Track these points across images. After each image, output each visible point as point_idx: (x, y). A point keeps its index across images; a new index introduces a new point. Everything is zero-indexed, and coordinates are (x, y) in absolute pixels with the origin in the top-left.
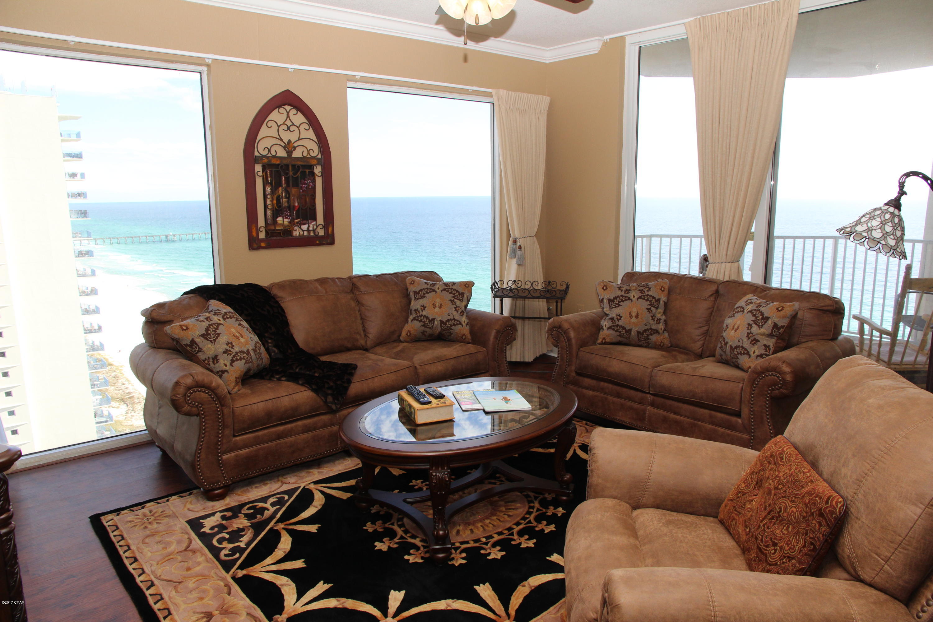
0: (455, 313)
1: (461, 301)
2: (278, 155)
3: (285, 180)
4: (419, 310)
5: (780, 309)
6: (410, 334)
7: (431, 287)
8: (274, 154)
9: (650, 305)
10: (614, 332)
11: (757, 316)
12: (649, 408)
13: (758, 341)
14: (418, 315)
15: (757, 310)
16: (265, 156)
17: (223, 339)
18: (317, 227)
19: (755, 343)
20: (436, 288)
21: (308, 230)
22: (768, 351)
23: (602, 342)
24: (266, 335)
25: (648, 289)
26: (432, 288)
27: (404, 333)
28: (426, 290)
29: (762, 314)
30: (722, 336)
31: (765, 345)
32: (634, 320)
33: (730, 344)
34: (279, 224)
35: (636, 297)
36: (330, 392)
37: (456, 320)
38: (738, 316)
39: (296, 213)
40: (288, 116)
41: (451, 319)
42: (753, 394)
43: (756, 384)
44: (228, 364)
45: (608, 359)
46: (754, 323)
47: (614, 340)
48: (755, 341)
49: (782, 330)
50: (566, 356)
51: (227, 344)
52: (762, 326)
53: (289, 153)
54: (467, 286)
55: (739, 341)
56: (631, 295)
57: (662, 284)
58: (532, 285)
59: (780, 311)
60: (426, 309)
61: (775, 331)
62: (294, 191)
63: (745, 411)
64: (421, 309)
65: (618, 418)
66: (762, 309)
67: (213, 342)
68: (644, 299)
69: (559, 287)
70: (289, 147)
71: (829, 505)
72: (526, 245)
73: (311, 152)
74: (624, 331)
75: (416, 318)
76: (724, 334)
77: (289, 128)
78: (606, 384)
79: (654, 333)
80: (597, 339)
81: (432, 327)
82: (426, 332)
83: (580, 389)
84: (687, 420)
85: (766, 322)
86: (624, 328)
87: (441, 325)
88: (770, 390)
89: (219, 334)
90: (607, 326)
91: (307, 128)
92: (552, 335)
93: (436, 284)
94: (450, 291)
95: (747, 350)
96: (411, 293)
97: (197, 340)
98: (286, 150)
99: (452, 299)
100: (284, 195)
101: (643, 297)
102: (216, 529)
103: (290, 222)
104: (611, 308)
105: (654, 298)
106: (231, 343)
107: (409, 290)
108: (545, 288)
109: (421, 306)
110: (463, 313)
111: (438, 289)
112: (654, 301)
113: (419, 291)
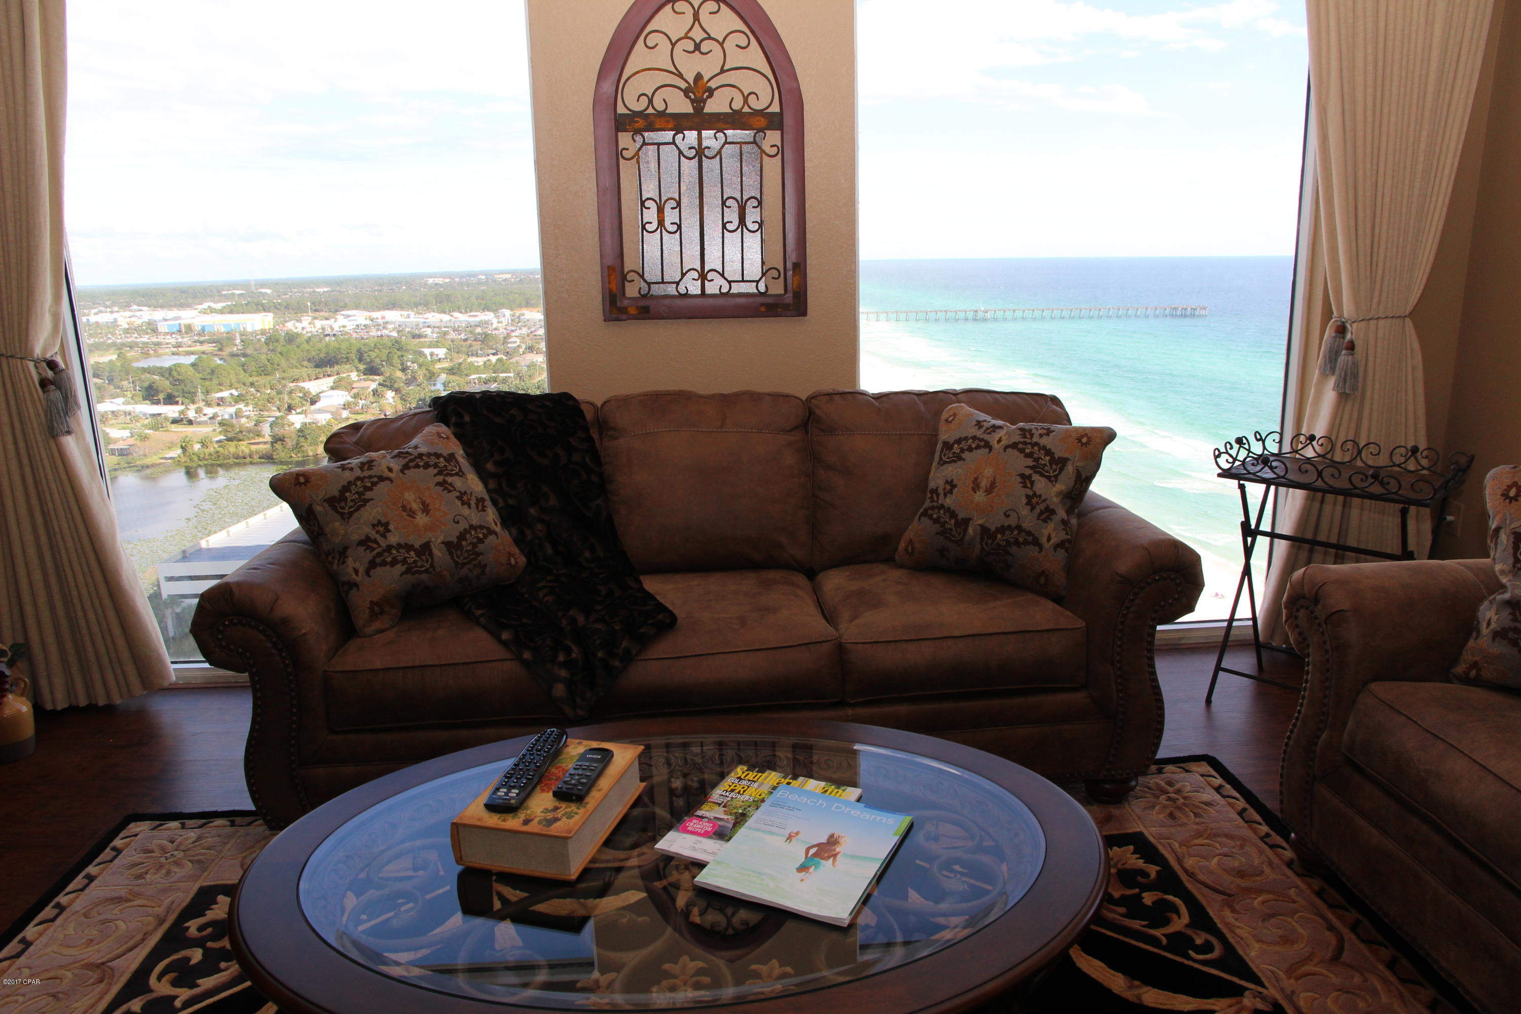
0: (1025, 511)
1: (1053, 479)
4: (941, 491)
6: (913, 548)
7: (983, 436)
8: (660, 106)
14: (935, 504)
16: (640, 114)
17: (370, 513)
18: (766, 275)
20: (993, 439)
21: (744, 282)
23: (1468, 673)
24: (533, 511)
26: (986, 437)
27: (903, 545)
28: (971, 441)
36: (563, 673)
37: (1024, 530)
40: (696, 17)
41: (1009, 527)
44: (361, 570)
45: (1443, 747)
51: (374, 526)
53: (699, 104)
54: (1084, 440)
58: (1360, 452)
60: (955, 490)
64: (944, 489)
67: (346, 517)
70: (698, 90)
73: (752, 99)
75: (930, 512)
77: (697, 47)
78: (1425, 830)
80: (1455, 661)
81: (962, 540)
82: (949, 550)
87: (982, 539)
89: (368, 500)
90: (1493, 625)
91: (745, 43)
93: (1000, 427)
94: (1027, 451)
96: (938, 447)
97: (318, 509)
98: (689, 97)
99: (1028, 472)
106: (388, 524)
107: (938, 437)
108: (1399, 466)
109: (947, 482)
110: (1053, 512)
111: (999, 441)
113: (956, 442)
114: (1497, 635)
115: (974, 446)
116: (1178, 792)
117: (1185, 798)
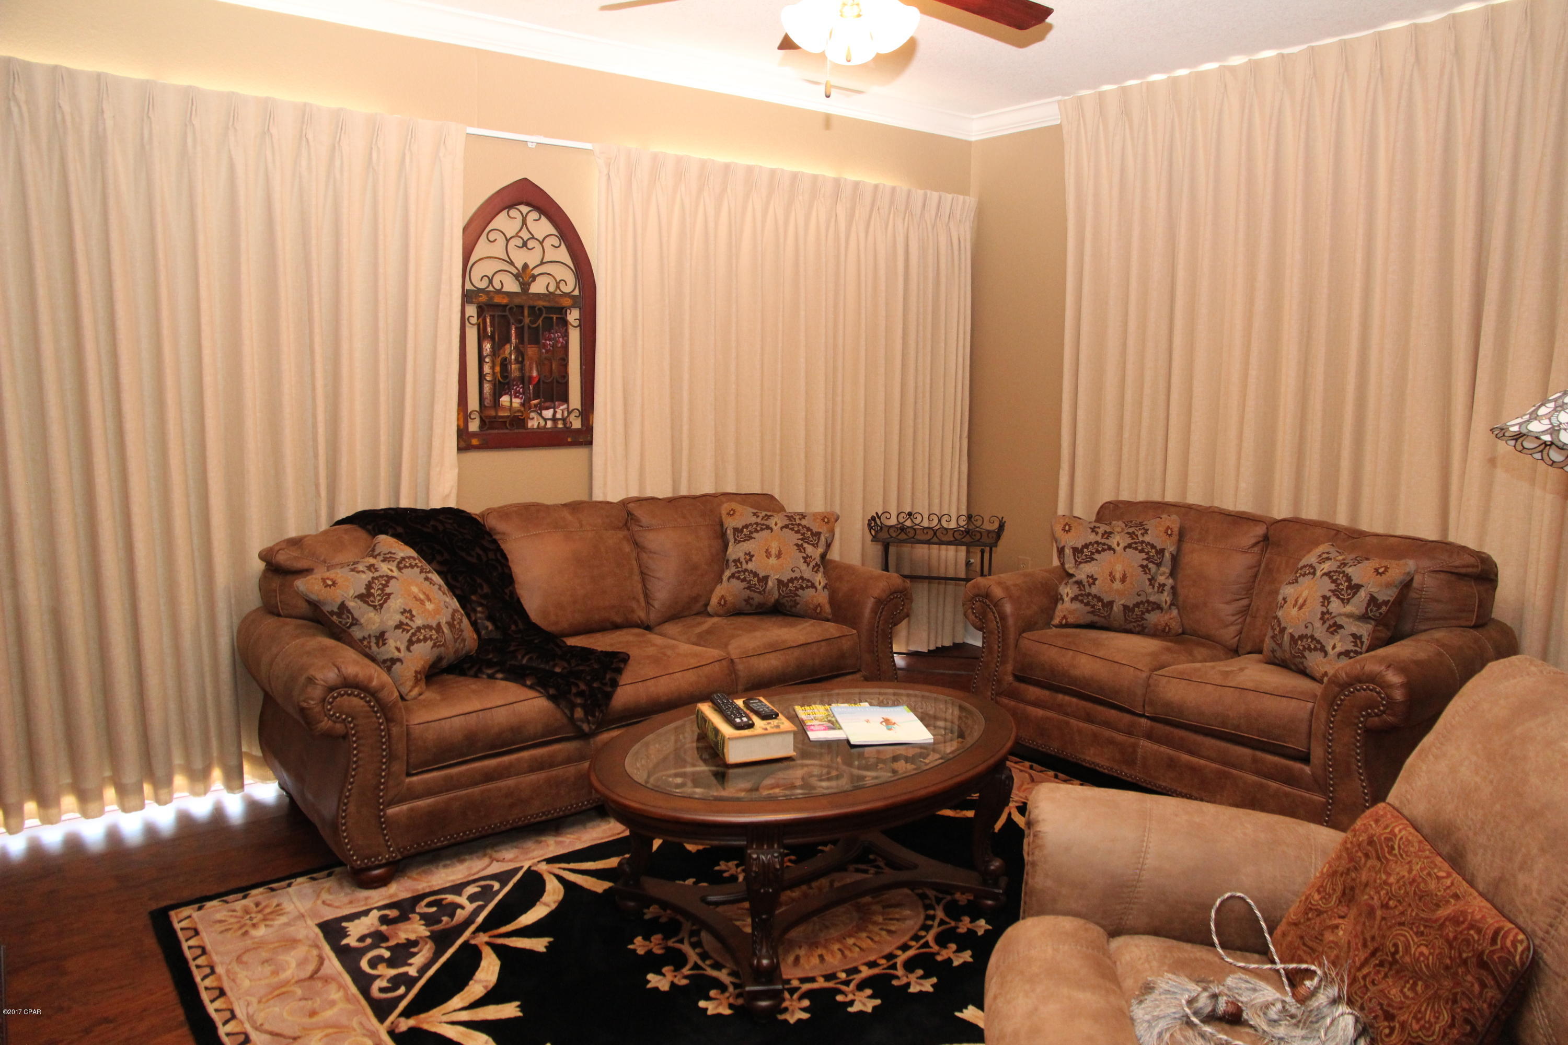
0: (804, 567)
1: (815, 546)
2: (504, 290)
3: (516, 332)
4: (742, 560)
5: (1381, 570)
6: (725, 601)
7: (763, 522)
8: (498, 286)
9: (1147, 559)
10: (1082, 606)
11: (1339, 582)
12: (1143, 742)
13: (1341, 627)
14: (740, 569)
15: (1340, 573)
16: (483, 291)
17: (396, 604)
18: (569, 413)
19: (1335, 631)
20: (771, 523)
21: (554, 419)
22: (1359, 644)
23: (1061, 622)
24: (473, 598)
25: (1143, 531)
26: (766, 522)
27: (714, 600)
28: (754, 526)
29: (1349, 579)
30: (1276, 617)
31: (1354, 635)
32: (1117, 585)
33: (1291, 631)
34: (504, 408)
35: (1122, 545)
36: (579, 701)
37: (805, 579)
38: (1305, 581)
39: (534, 390)
40: (524, 222)
41: (796, 578)
42: (1332, 722)
43: (1338, 705)
44: (403, 648)
45: (1071, 653)
46: (1335, 595)
47: (1082, 621)
48: (1335, 628)
49: (1384, 609)
50: (996, 647)
51: (402, 613)
52: (1349, 600)
53: (525, 286)
54: (825, 521)
55: (1306, 627)
56: (1113, 542)
57: (1168, 524)
58: (940, 520)
59: (1381, 574)
60: (754, 559)
61: (1371, 611)
62: (531, 351)
63: (1317, 753)
64: (745, 558)
65: (1088, 758)
66: (1348, 570)
67: (378, 608)
68: (1136, 549)
69: (987, 526)
70: (525, 276)
71: (1499, 946)
73: (562, 285)
74: (1100, 604)
75: (737, 575)
76: (1280, 614)
77: (525, 244)
78: (1067, 698)
79: (1153, 610)
80: (1052, 618)
81: (764, 590)
82: (752, 599)
83: (1022, 705)
84: (1213, 765)
85: (1355, 594)
86: (1100, 599)
87: (779, 588)
88: (1363, 716)
89: (389, 595)
90: (1070, 595)
91: (557, 244)
92: (973, 609)
93: (772, 515)
94: (796, 529)
95: (1321, 643)
96: (728, 532)
97: (351, 604)
98: (519, 281)
99: (800, 542)
100: (513, 357)
101: (1134, 546)
102: (369, 941)
103: (523, 405)
104: (1077, 564)
105: (1153, 547)
106: (410, 611)
107: (725, 526)
108: (964, 526)
109: (745, 554)
110: (819, 566)
111: (775, 525)
112: (1153, 552)
113: (743, 527)
114: (1075, 599)
115: (758, 529)
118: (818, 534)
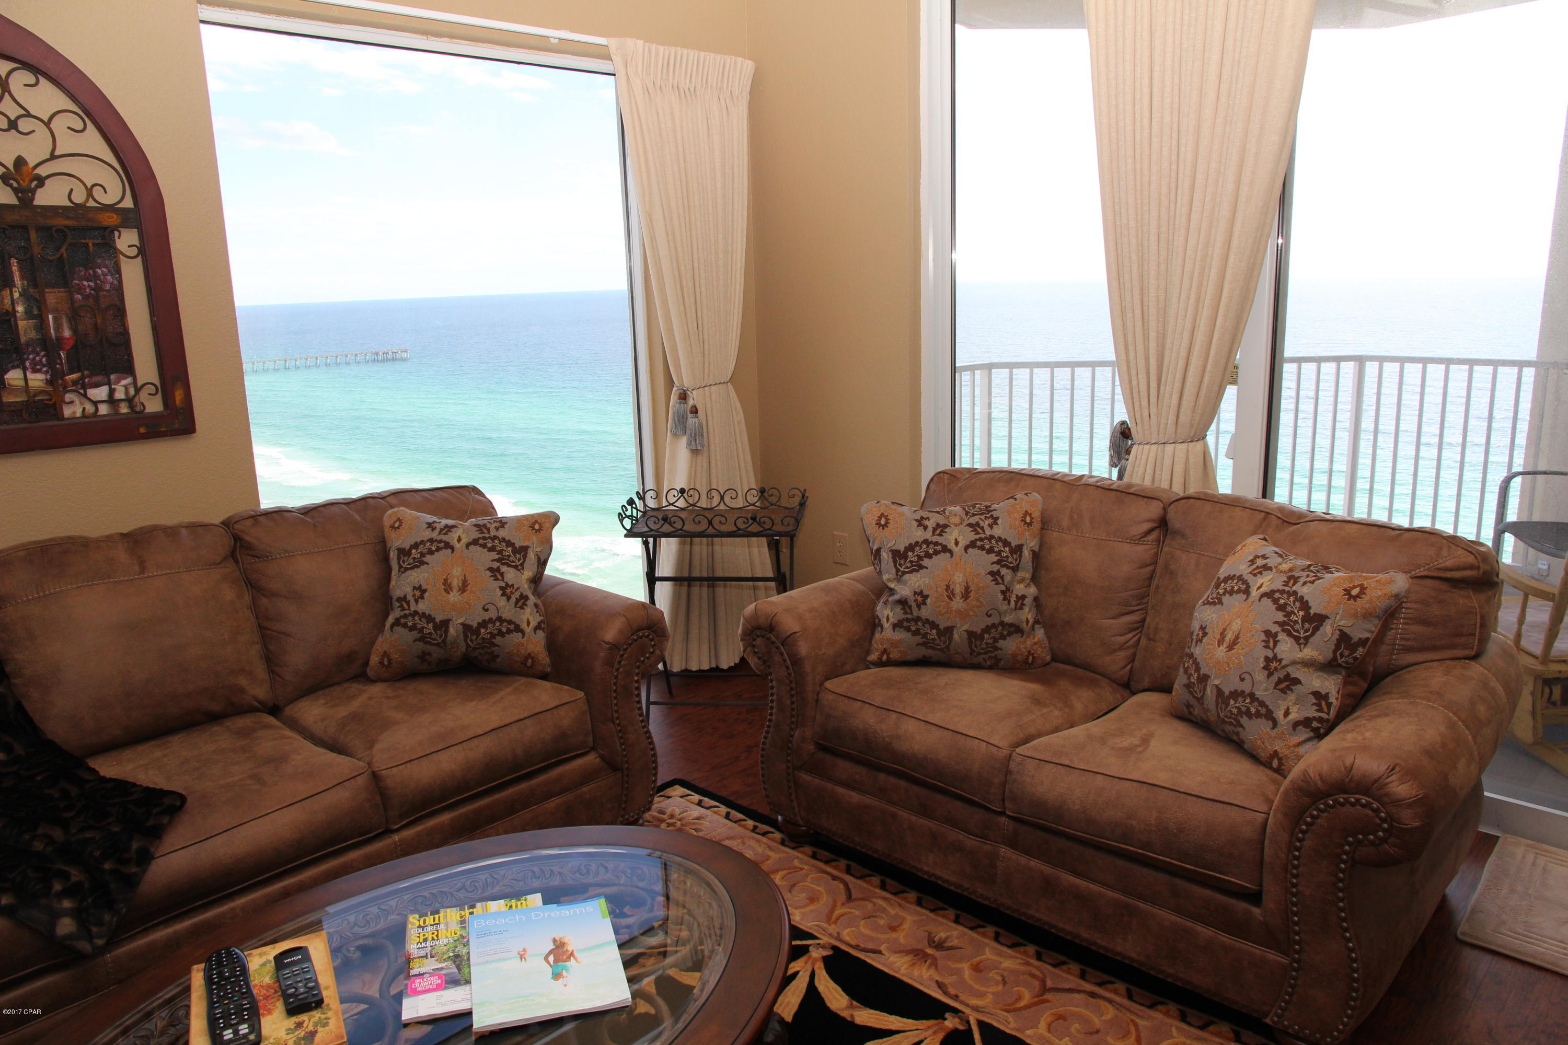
0: (502, 602)
1: (519, 568)
3: (21, 269)
4: (410, 597)
5: (1355, 592)
6: (390, 660)
7: (440, 538)
9: (998, 562)
10: (909, 635)
11: (1289, 609)
12: (1004, 851)
13: (1297, 681)
14: (407, 612)
15: (1289, 594)
18: (138, 391)
19: (1288, 688)
20: (452, 537)
21: (111, 400)
22: (1325, 709)
23: (880, 659)
25: (991, 521)
26: (444, 538)
27: (374, 659)
28: (428, 544)
29: (1305, 606)
30: (1191, 656)
31: (1316, 694)
32: (958, 603)
33: (1217, 682)
34: (13, 390)
35: (962, 544)
36: (66, 904)
37: (505, 620)
38: (1234, 602)
39: (67, 357)
40: (6, 89)
41: (490, 620)
42: (1298, 849)
43: (1307, 824)
45: (894, 716)
46: (1284, 630)
47: (910, 657)
48: (1288, 683)
49: (1360, 651)
50: (788, 702)
52: (1307, 639)
53: (25, 194)
54: (537, 527)
55: (1242, 680)
56: (949, 539)
57: (1026, 507)
58: (722, 498)
59: (1355, 598)
60: (426, 595)
61: (1342, 655)
62: (53, 297)
63: (1272, 890)
64: (414, 595)
65: (926, 869)
66: (1304, 591)
68: (982, 548)
69: (785, 503)
70: (22, 178)
72: (709, 405)
73: (97, 193)
74: (934, 631)
75: (402, 621)
76: (1197, 651)
77: (14, 126)
78: (892, 780)
79: (1010, 634)
80: (868, 652)
81: (444, 641)
82: (430, 654)
83: (829, 785)
84: (1110, 894)
85: (1316, 629)
86: (934, 625)
87: (466, 637)
88: (1349, 844)
90: (891, 620)
91: (80, 126)
92: (754, 646)
93: (454, 527)
94: (489, 545)
95: (1267, 707)
96: (392, 554)
98: (12, 187)
99: (495, 565)
100: (20, 309)
101: (979, 543)
103: (49, 382)
104: (899, 575)
105: (1006, 543)
107: (389, 545)
108: (753, 505)
109: (415, 588)
110: (526, 598)
111: (459, 540)
112: (1006, 552)
113: (412, 547)
114: (896, 626)
115: (434, 548)
116: (672, 816)
117: (680, 820)
118: (524, 550)
